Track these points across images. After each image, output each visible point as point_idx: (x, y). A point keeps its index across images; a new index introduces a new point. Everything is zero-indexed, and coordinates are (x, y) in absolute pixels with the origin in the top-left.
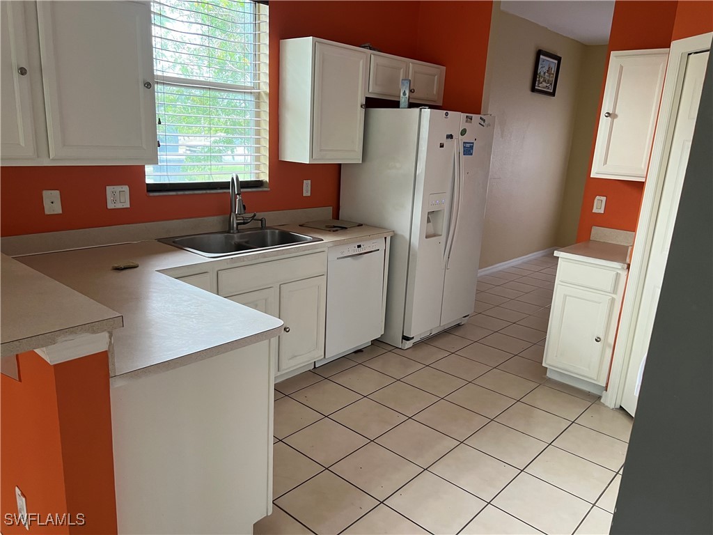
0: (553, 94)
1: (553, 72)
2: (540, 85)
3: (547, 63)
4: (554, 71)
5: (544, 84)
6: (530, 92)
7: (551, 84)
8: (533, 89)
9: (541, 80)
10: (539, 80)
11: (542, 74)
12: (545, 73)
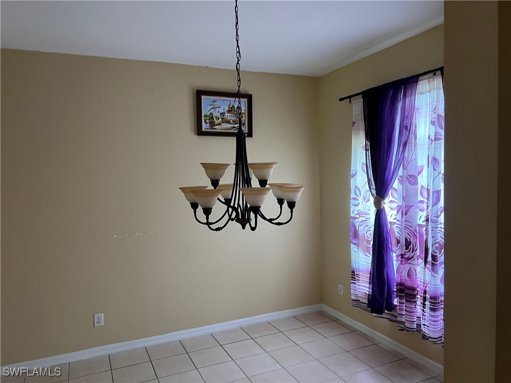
0: (250, 135)
1: (243, 111)
2: (216, 127)
4: (244, 109)
5: (227, 125)
8: (199, 133)
9: (218, 121)
10: (213, 122)
12: (222, 114)
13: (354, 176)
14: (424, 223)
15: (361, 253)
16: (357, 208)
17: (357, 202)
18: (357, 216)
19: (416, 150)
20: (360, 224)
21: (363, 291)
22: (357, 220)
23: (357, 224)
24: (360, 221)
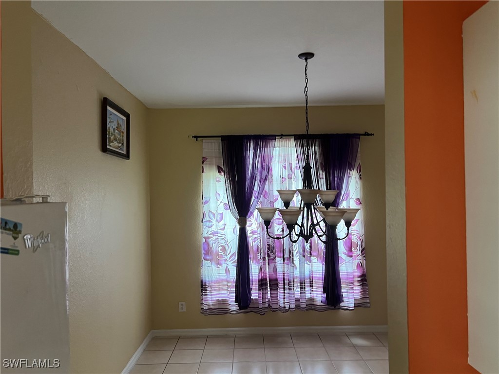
0: (127, 156)
1: (122, 130)
2: (111, 144)
3: (115, 119)
4: (123, 128)
5: (116, 144)
6: (101, 153)
7: (123, 144)
8: (104, 149)
9: (112, 138)
10: (110, 138)
11: (112, 130)
12: (114, 129)
13: (206, 202)
14: (282, 233)
15: (214, 267)
16: (210, 229)
17: (210, 224)
18: (212, 236)
19: (272, 184)
20: (213, 242)
21: (215, 299)
22: (210, 239)
23: (211, 243)
24: (214, 239)
